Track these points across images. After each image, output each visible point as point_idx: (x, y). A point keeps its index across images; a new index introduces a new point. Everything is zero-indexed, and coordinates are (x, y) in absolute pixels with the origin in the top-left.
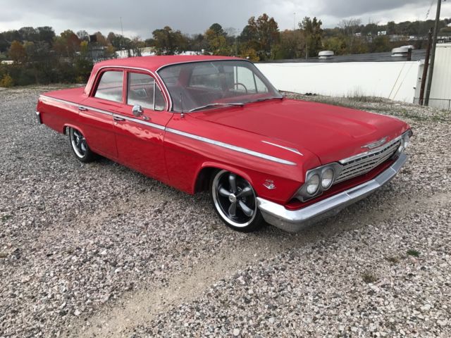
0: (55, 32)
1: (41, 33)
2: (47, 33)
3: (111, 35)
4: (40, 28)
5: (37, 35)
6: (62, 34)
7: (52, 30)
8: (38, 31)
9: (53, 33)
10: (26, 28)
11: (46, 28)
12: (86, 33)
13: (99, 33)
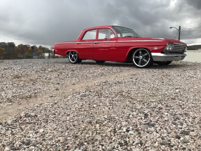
0: (15, 45)
1: (9, 45)
2: (12, 45)
3: (40, 47)
4: (8, 43)
5: (7, 46)
6: (18, 46)
7: (14, 44)
8: (8, 44)
9: (14, 45)
10: (2, 43)
11: (11, 43)
12: (29, 45)
13: (35, 46)
